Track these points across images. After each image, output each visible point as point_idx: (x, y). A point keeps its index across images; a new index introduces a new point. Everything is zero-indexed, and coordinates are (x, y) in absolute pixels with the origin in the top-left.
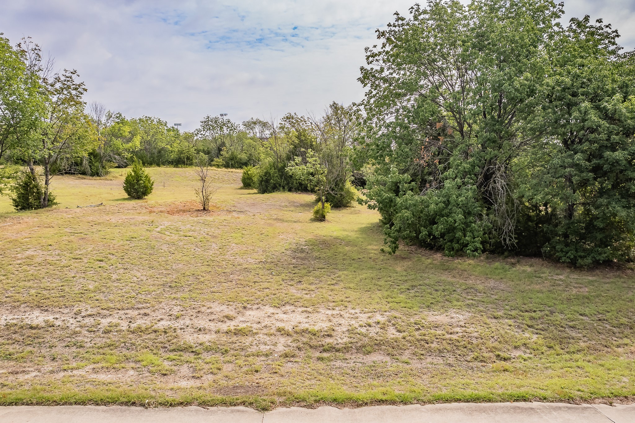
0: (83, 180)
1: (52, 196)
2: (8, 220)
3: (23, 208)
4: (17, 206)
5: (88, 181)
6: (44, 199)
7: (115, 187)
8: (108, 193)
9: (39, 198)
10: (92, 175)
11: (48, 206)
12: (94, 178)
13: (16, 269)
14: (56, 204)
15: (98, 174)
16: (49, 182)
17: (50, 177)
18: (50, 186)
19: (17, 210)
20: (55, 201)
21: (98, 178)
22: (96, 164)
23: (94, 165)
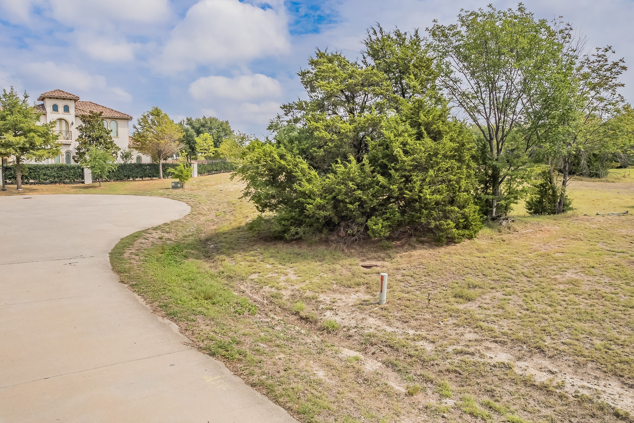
0: (581, 182)
1: (568, 200)
2: (528, 225)
3: (537, 212)
4: (530, 209)
5: (585, 182)
6: (560, 203)
7: (622, 190)
8: (616, 198)
9: (555, 202)
10: (591, 175)
11: (563, 211)
12: (593, 179)
13: (562, 298)
14: (571, 209)
15: (597, 175)
16: (567, 184)
17: (568, 178)
18: (567, 189)
19: (530, 213)
20: (570, 206)
21: (597, 179)
22: (595, 164)
23: (592, 165)
